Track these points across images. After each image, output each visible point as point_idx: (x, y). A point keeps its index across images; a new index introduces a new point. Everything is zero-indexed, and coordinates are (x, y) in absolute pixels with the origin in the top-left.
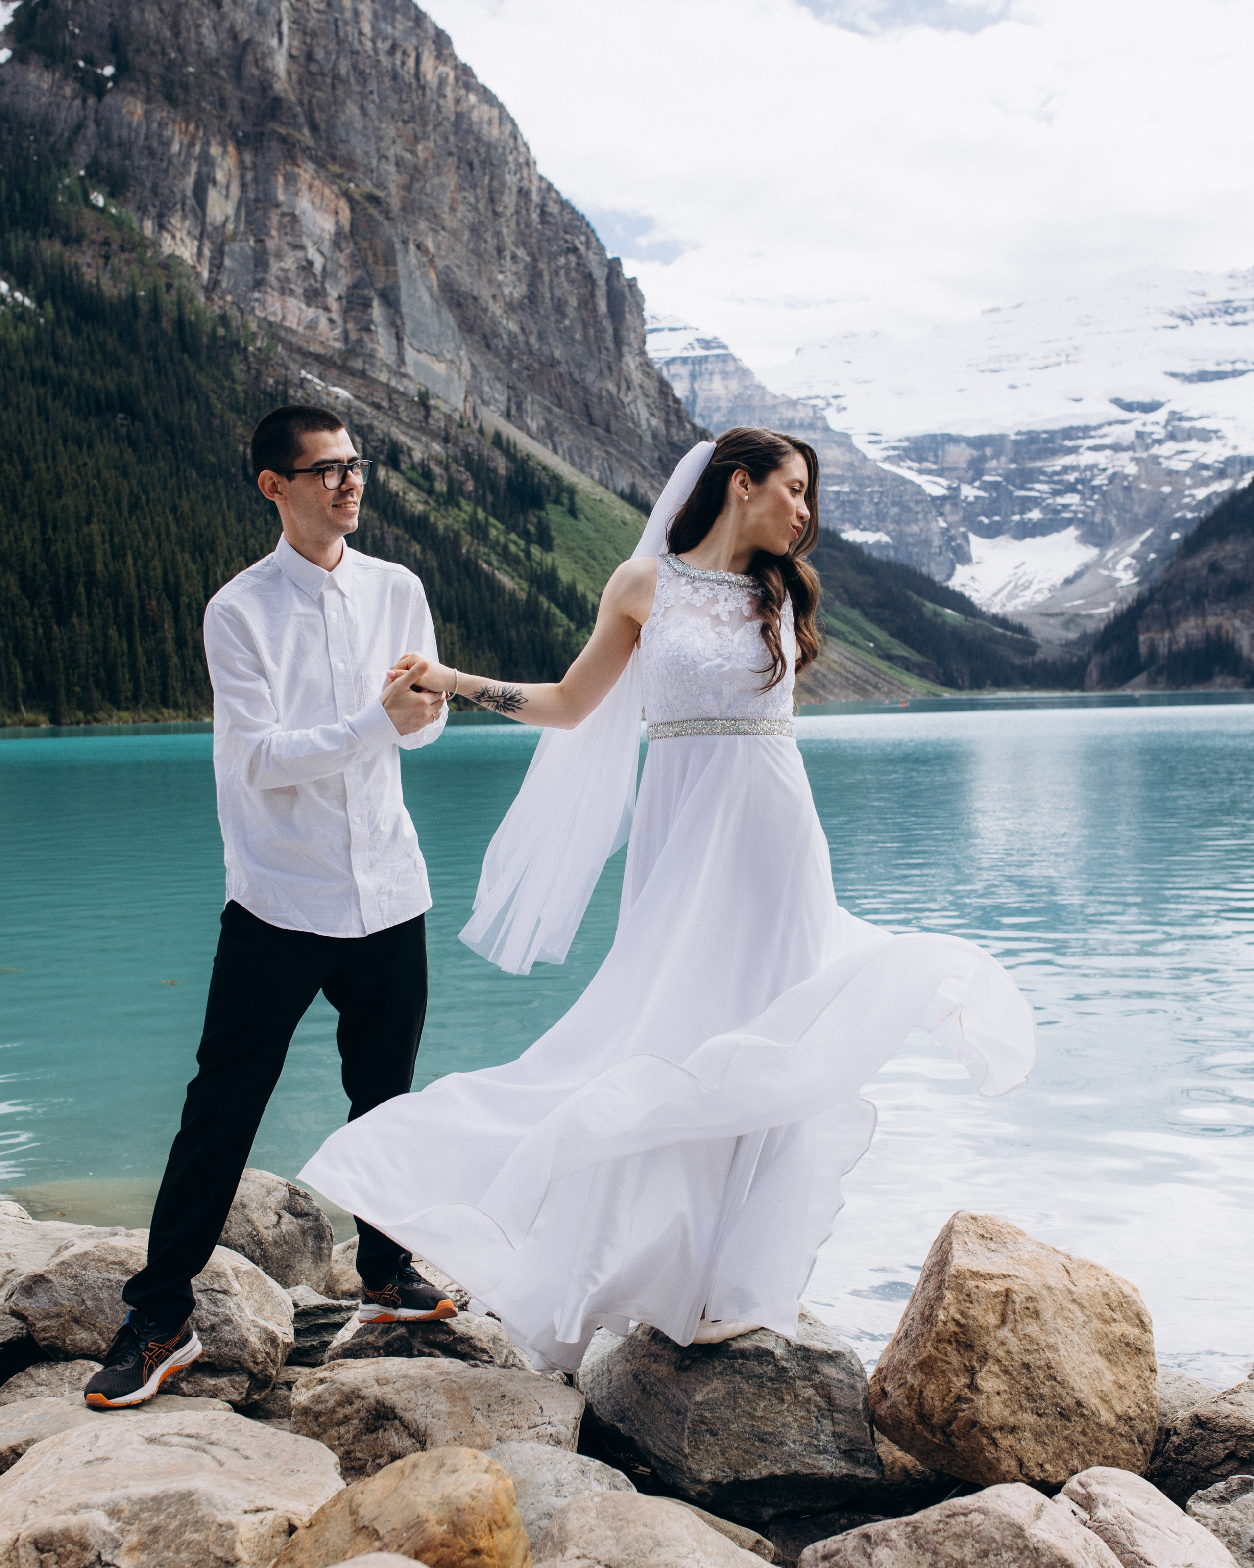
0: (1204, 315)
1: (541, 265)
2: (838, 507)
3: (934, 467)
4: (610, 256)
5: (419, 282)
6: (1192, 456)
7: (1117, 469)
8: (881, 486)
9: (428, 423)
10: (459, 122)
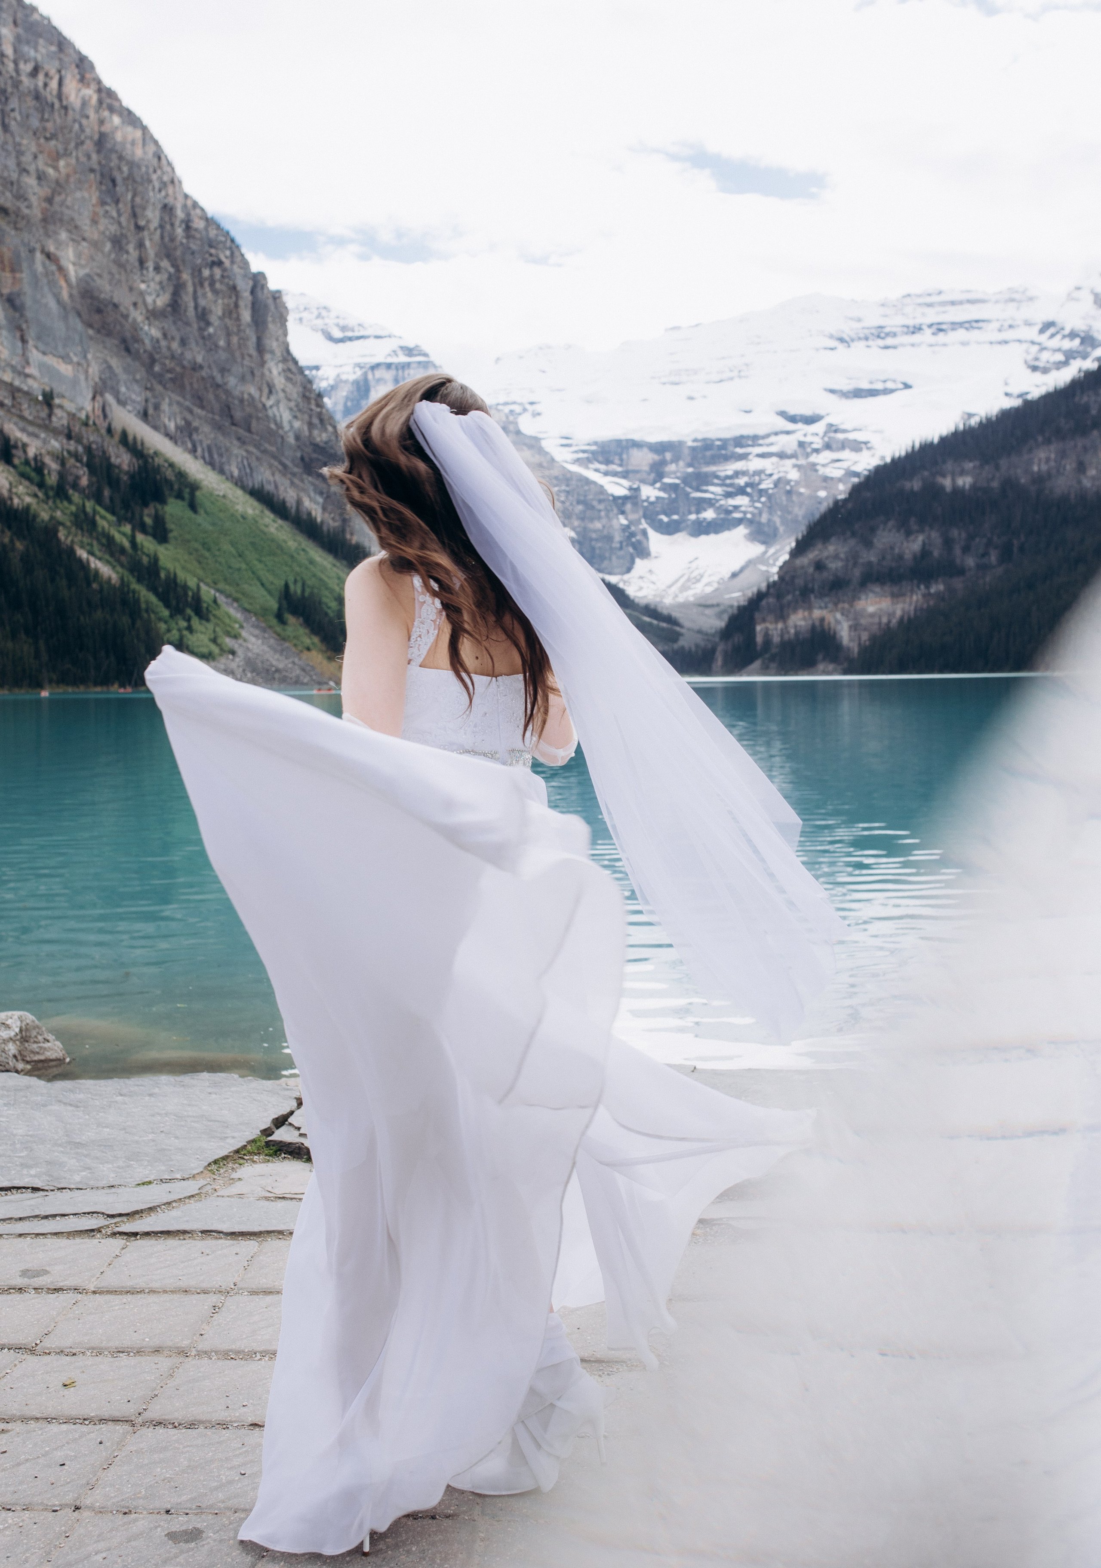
0: (860, 339)
1: (186, 276)
3: (619, 469)
4: (254, 268)
5: (46, 289)
6: (845, 465)
7: (781, 475)
8: (567, 485)
9: (50, 421)
10: (102, 141)
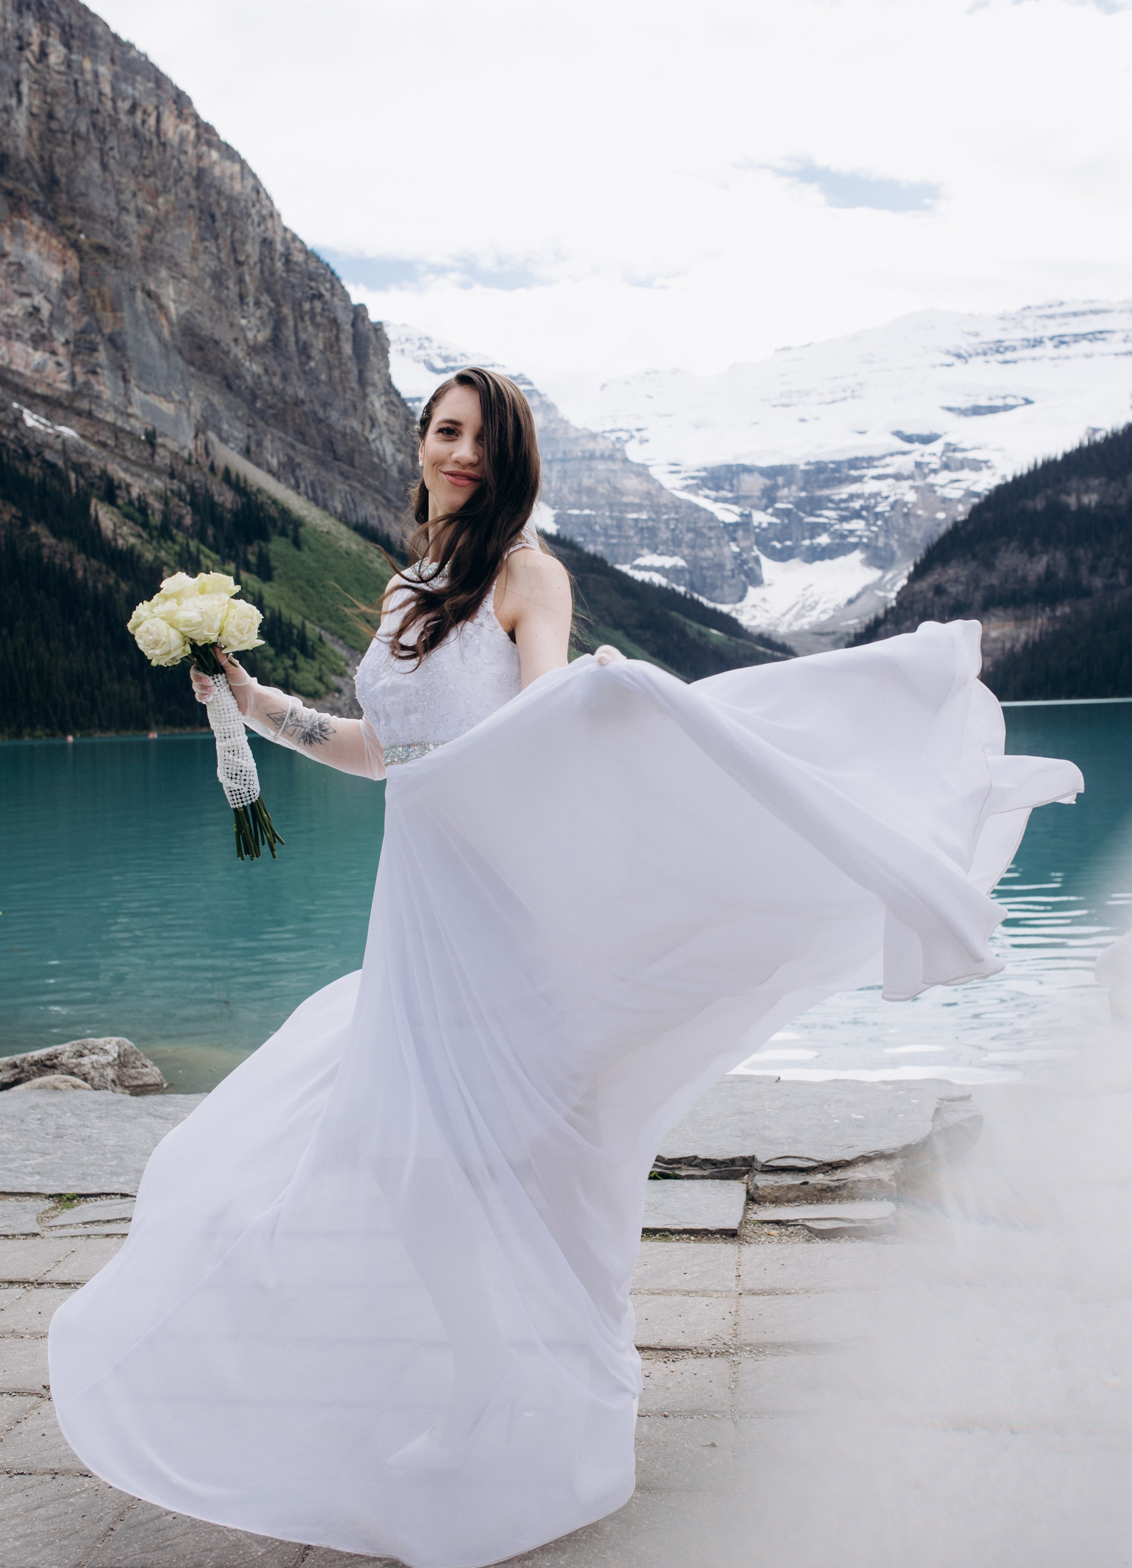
0: (978, 354)
1: (286, 310)
2: (636, 534)
3: (730, 495)
4: (355, 300)
5: (147, 328)
6: (964, 485)
7: (898, 497)
8: (677, 513)
9: (153, 460)
10: (200, 177)
